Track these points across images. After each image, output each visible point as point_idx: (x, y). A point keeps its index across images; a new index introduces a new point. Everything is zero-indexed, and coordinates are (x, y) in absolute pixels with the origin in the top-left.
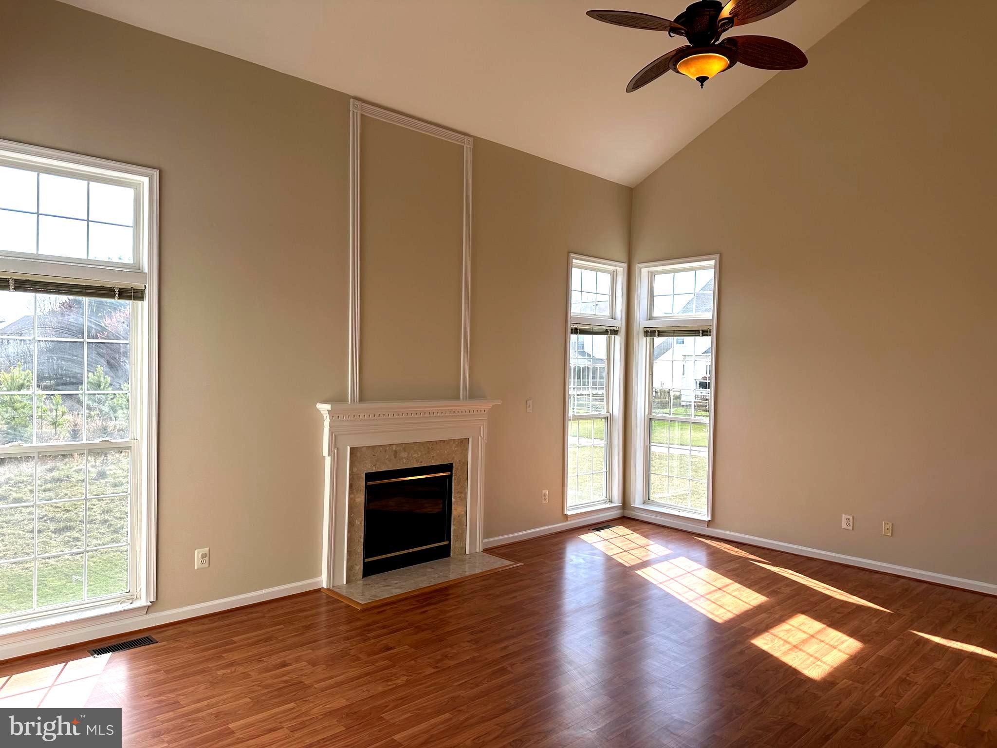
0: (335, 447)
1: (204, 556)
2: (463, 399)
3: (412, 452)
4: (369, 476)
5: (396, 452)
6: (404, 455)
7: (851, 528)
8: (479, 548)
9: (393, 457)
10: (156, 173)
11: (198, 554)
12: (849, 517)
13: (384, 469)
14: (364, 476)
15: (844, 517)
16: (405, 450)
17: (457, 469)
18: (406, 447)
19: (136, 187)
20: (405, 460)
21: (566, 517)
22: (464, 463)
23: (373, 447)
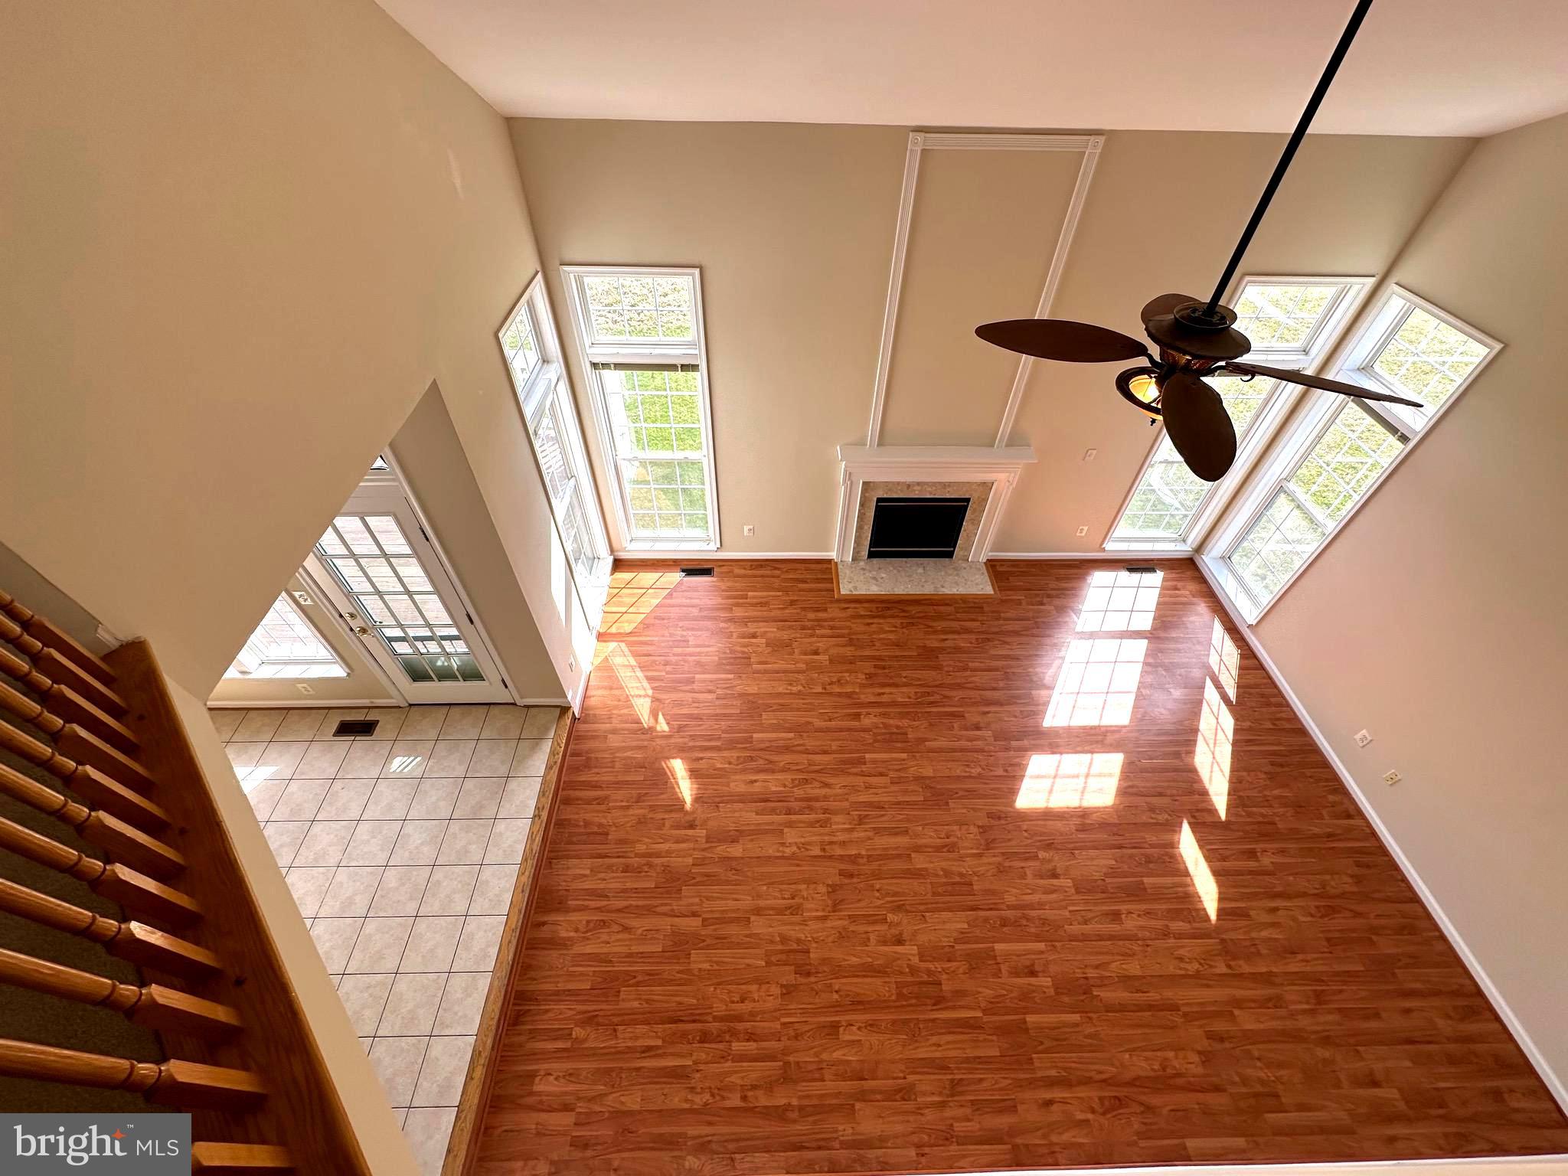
0: (849, 479)
1: (750, 530)
2: (998, 447)
4: (881, 500)
5: (908, 487)
6: (917, 488)
7: (1361, 745)
8: (983, 558)
9: (907, 490)
10: (697, 272)
11: (746, 528)
12: (1367, 736)
13: (895, 496)
14: (876, 499)
15: (1364, 732)
17: (974, 503)
18: (920, 484)
19: (693, 275)
20: (917, 492)
21: (1104, 550)
22: (983, 499)
23: (888, 482)
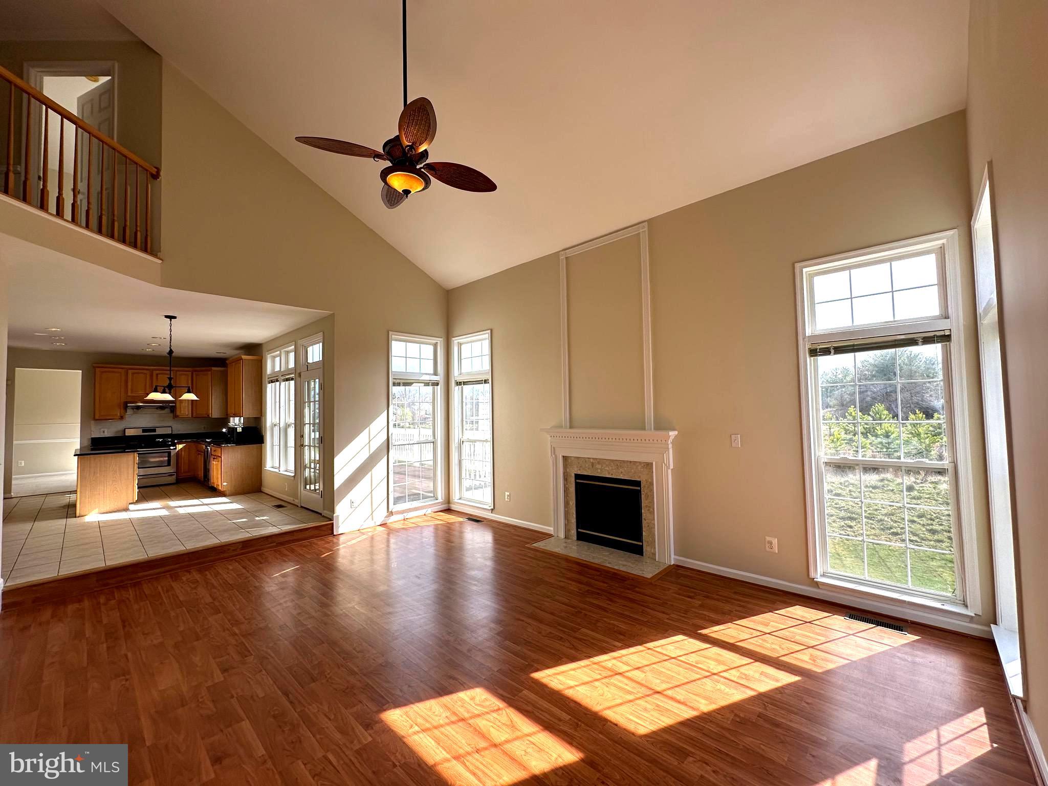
0: (553, 454)
2: (649, 430)
3: (604, 466)
4: (578, 476)
5: (593, 464)
8: (668, 561)
9: (591, 467)
14: (573, 475)
16: (599, 463)
17: (645, 487)
18: (600, 461)
20: (599, 471)
22: (650, 482)
23: (578, 458)
